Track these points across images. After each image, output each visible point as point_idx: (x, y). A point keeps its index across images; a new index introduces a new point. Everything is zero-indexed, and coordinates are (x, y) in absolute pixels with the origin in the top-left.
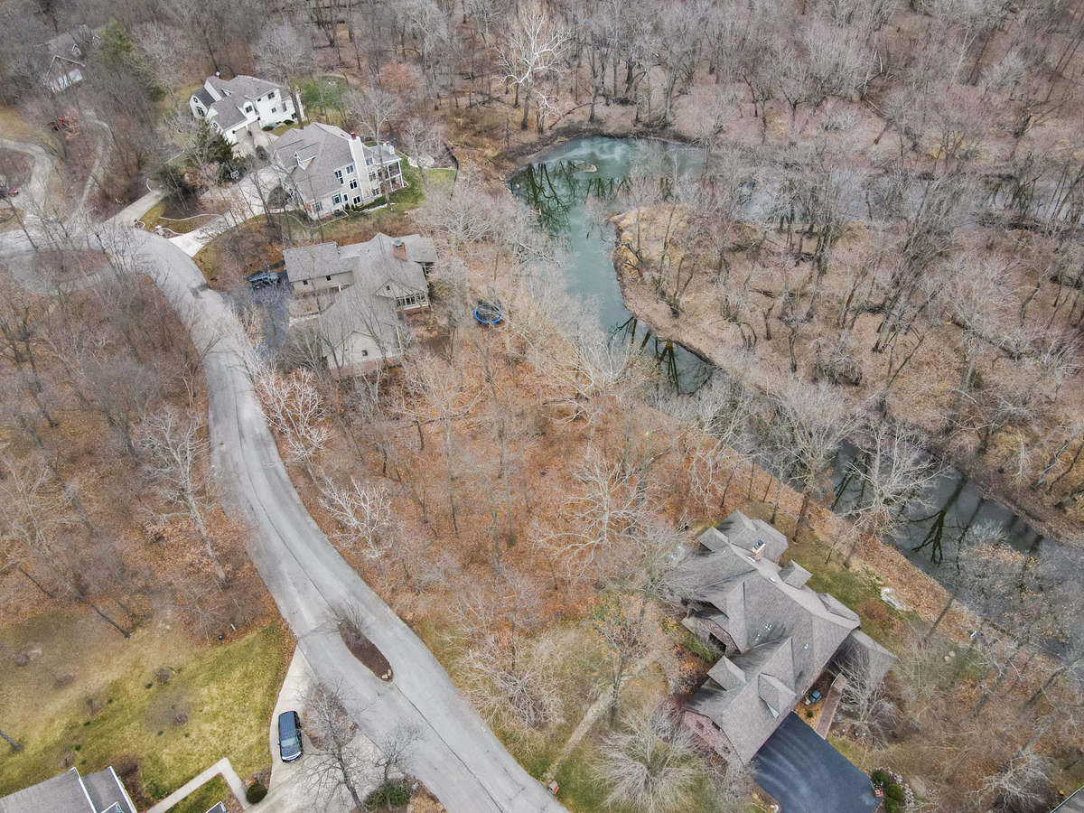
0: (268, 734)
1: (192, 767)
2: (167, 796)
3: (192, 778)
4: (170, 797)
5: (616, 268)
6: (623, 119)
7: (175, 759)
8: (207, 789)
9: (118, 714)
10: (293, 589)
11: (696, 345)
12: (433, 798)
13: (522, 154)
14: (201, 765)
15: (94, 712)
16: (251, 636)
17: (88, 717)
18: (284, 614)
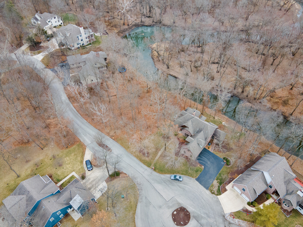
0: (83, 166)
1: (66, 175)
2: (61, 181)
3: (66, 176)
4: (62, 181)
5: (152, 58)
6: (149, 21)
7: (61, 173)
8: (71, 178)
9: (44, 166)
10: (83, 136)
11: (174, 74)
12: (125, 174)
13: (124, 31)
14: (68, 174)
15: (38, 166)
16: (74, 146)
17: (36, 167)
18: (82, 141)
